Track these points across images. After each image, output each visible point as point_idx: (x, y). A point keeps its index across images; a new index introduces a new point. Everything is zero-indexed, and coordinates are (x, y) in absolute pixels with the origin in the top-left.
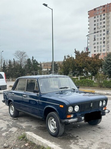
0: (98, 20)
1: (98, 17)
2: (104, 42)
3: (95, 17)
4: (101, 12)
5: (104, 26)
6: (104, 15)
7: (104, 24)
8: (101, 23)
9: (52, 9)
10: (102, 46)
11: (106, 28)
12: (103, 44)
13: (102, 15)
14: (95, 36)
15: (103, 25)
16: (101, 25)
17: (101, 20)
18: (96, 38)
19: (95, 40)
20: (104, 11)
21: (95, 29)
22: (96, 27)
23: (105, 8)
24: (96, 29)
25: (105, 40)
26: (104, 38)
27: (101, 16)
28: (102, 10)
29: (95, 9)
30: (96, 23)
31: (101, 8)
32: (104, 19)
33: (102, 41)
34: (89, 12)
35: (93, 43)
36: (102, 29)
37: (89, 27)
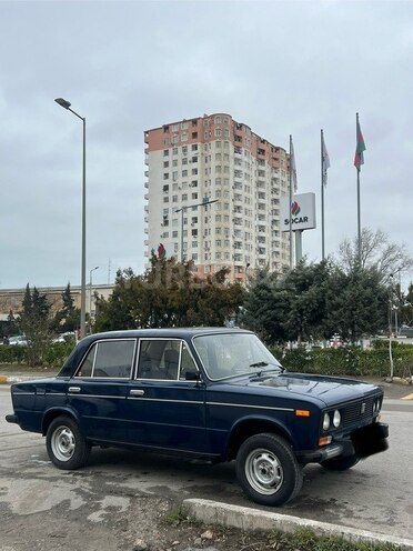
0: (175, 164)
1: (176, 152)
2: (195, 232)
3: (166, 153)
4: (185, 139)
5: (195, 184)
6: (195, 147)
7: (196, 178)
8: (185, 173)
9: (84, 120)
10: (190, 244)
11: (202, 189)
12: (190, 239)
13: (190, 147)
14: (166, 211)
15: (191, 178)
16: (185, 179)
17: (185, 162)
18: (170, 219)
19: (166, 223)
20: (195, 135)
21: (166, 188)
22: (169, 182)
23: (197, 129)
24: (170, 188)
25: (197, 226)
26: (195, 220)
27: (185, 150)
28: (187, 131)
29: (166, 128)
30: (169, 170)
31: (186, 126)
32: (195, 160)
33: (189, 228)
34: (146, 132)
35: (162, 234)
36: (189, 191)
37: (146, 180)
